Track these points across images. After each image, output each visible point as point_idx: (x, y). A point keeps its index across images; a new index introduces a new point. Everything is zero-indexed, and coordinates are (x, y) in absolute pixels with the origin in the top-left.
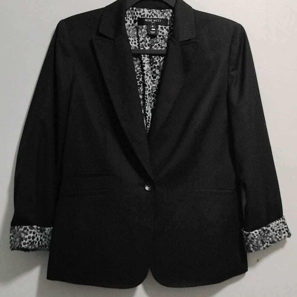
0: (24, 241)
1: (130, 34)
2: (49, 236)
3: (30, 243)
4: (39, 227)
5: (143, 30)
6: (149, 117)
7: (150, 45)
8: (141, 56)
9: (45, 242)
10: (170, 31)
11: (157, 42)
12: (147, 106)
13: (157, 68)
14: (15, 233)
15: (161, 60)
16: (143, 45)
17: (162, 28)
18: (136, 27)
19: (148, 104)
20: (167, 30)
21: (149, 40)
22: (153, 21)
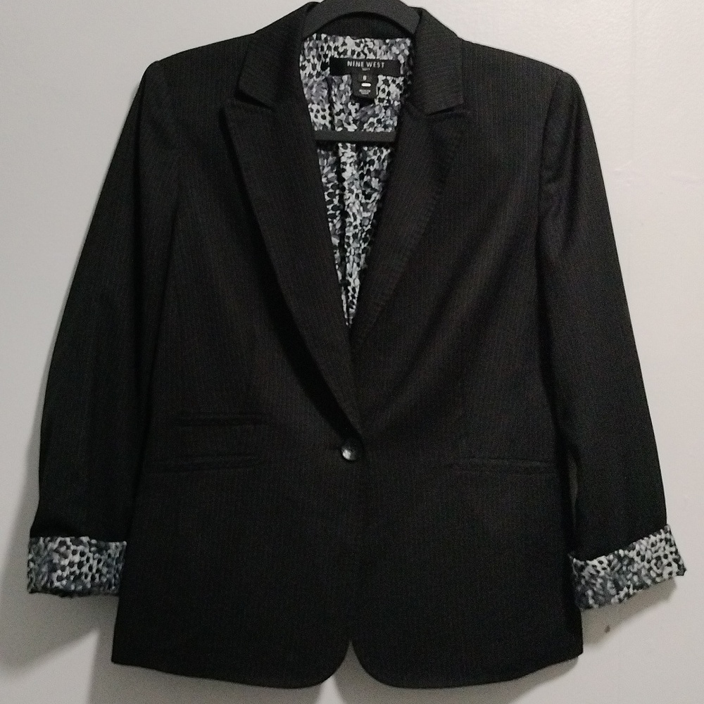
0: (59, 572)
1: (312, 95)
2: (118, 561)
3: (72, 578)
4: (94, 541)
5: (342, 87)
6: (354, 289)
7: (357, 120)
8: (338, 148)
9: (108, 576)
10: (406, 90)
11: (375, 115)
12: (349, 262)
13: (373, 174)
14: (38, 554)
15: (383, 157)
16: (342, 121)
17: (386, 82)
18: (326, 80)
19: (351, 258)
20: (398, 86)
21: (356, 109)
22: (365, 66)
